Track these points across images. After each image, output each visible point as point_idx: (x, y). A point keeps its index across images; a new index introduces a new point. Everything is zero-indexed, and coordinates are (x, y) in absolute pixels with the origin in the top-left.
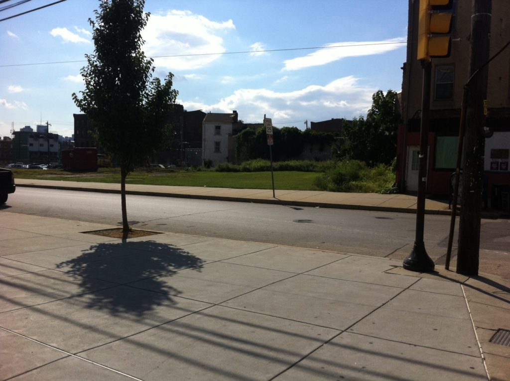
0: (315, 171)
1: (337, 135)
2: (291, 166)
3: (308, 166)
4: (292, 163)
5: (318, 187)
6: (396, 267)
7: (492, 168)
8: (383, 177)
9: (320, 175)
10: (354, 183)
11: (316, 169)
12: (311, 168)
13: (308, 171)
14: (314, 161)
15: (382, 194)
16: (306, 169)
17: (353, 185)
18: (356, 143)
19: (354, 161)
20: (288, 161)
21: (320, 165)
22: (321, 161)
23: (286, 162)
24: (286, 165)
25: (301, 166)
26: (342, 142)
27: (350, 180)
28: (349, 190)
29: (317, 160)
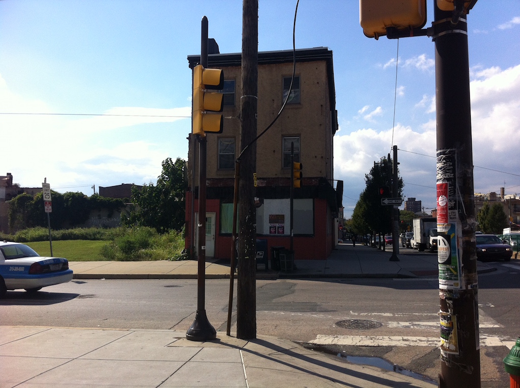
0: (102, 239)
1: (127, 201)
2: (75, 235)
3: (94, 234)
4: (77, 231)
5: (105, 257)
6: (179, 338)
7: (270, 232)
8: (173, 244)
9: (107, 243)
10: (143, 250)
11: (104, 237)
12: (98, 236)
13: (95, 239)
14: (101, 229)
15: (172, 261)
16: (93, 237)
17: (143, 253)
18: (146, 209)
19: (144, 228)
20: (72, 229)
21: (108, 232)
22: (110, 228)
23: (70, 230)
24: (69, 233)
25: (86, 234)
26: (132, 208)
27: (139, 248)
28: (138, 258)
29: (106, 227)
